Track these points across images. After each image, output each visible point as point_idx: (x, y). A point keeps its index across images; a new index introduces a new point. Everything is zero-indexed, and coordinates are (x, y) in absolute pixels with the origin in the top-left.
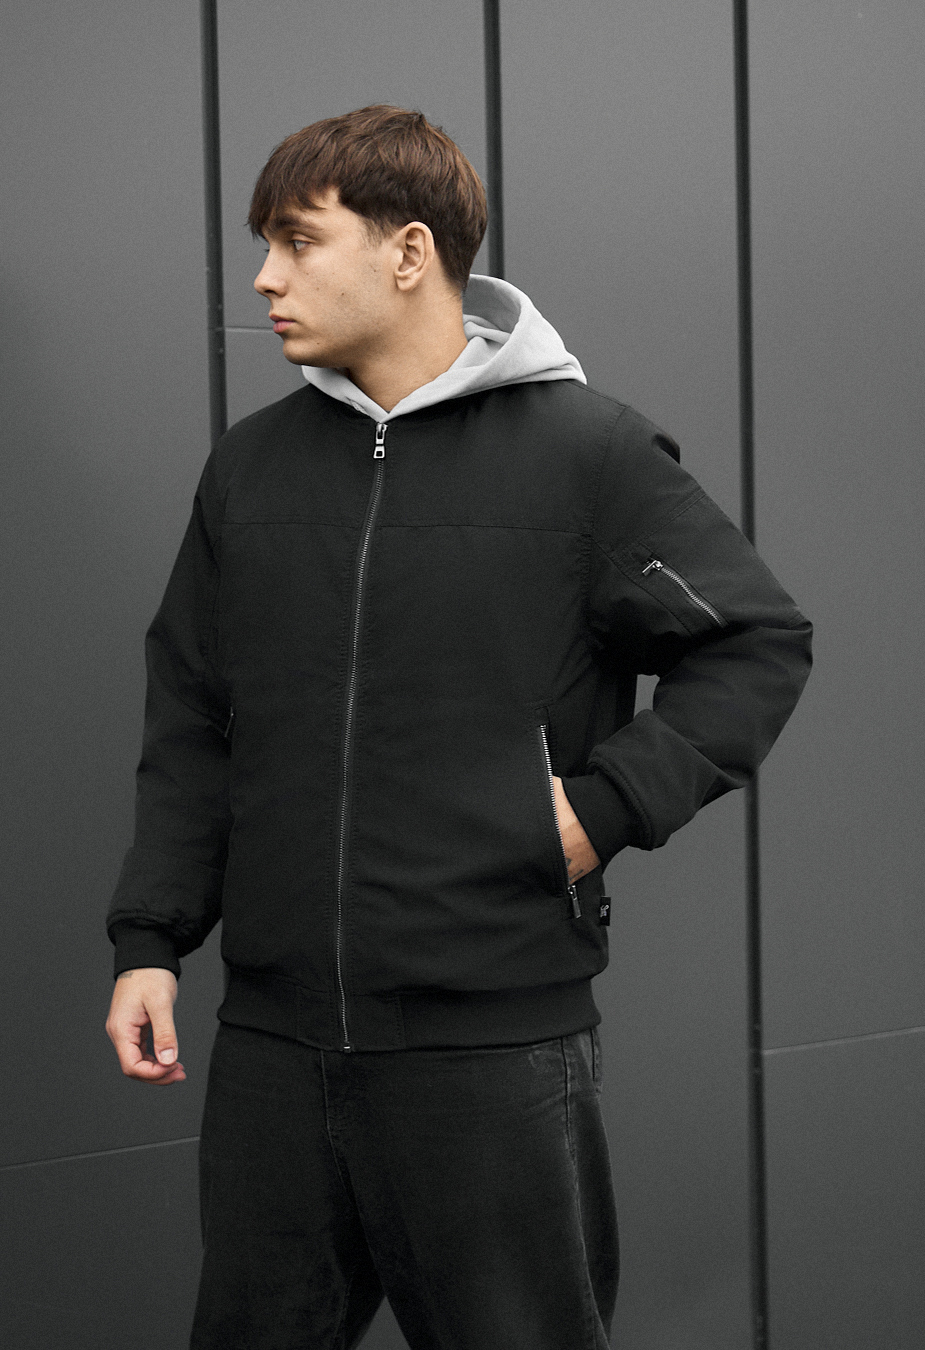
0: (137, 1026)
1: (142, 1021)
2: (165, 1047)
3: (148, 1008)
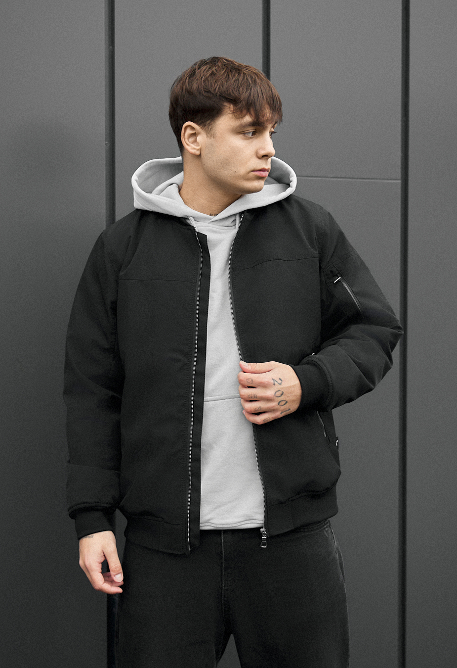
0: (99, 563)
2: (117, 573)
3: (105, 553)
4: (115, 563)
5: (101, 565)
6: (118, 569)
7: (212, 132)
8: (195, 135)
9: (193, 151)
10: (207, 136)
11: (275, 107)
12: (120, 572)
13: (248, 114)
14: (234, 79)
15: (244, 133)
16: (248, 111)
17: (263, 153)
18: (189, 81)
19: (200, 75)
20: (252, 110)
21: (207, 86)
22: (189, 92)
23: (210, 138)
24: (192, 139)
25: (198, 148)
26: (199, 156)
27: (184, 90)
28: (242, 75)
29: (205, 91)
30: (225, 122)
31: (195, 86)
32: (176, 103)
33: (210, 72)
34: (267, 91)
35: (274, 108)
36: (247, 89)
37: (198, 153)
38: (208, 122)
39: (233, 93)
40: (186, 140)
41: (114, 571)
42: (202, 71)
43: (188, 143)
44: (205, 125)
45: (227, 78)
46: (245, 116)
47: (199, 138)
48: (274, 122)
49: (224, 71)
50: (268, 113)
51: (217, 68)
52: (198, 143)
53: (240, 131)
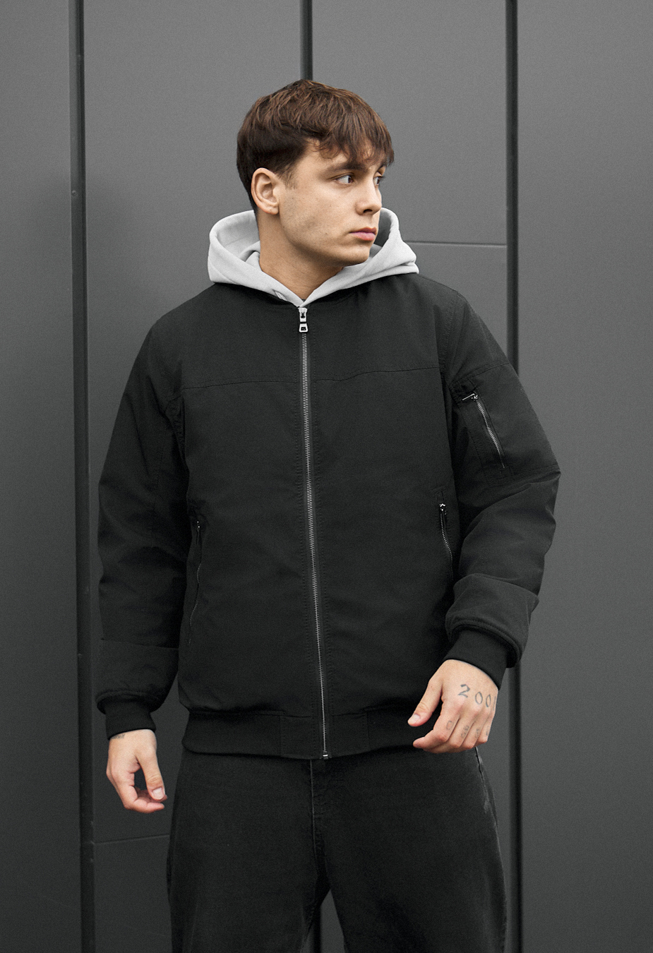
0: (132, 773)
1: (136, 768)
2: (155, 787)
3: (139, 760)
4: (153, 774)
5: (133, 775)
6: (156, 782)
7: (292, 181)
8: (270, 186)
9: (268, 209)
10: (287, 187)
11: (380, 142)
12: (159, 785)
13: (342, 151)
14: (321, 105)
15: (337, 179)
16: (341, 148)
17: (364, 206)
18: (260, 113)
19: (276, 103)
20: (346, 147)
21: (284, 117)
22: (261, 127)
23: (290, 189)
24: (266, 193)
25: (275, 204)
26: (277, 216)
27: (254, 125)
28: (332, 99)
29: (282, 124)
30: (310, 164)
31: (268, 117)
32: (244, 145)
33: (289, 98)
34: (367, 121)
35: (378, 143)
36: (338, 117)
37: (275, 211)
38: (287, 167)
39: (318, 122)
40: (259, 194)
41: (151, 785)
42: (278, 98)
43: (261, 197)
44: (283, 172)
45: (312, 105)
46: (336, 155)
47: (276, 191)
48: (379, 164)
49: (308, 96)
50: (368, 150)
51: (298, 92)
52: (275, 198)
53: (331, 177)
